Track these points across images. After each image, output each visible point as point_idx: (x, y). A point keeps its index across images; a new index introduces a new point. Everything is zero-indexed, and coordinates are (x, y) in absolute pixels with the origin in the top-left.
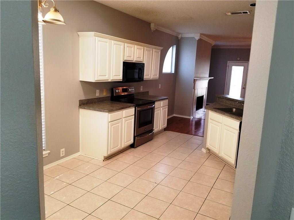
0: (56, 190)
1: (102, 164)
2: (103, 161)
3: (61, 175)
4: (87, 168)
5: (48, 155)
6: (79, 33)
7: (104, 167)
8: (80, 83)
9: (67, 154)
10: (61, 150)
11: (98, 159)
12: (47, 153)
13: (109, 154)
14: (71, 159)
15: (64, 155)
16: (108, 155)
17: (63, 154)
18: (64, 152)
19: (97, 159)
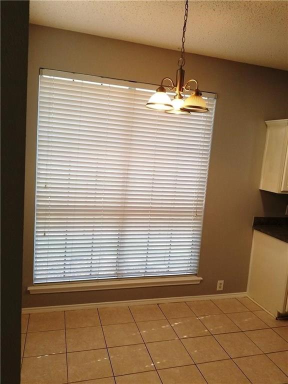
0: (191, 335)
1: (273, 323)
2: (277, 319)
3: (207, 317)
4: (246, 320)
5: (199, 283)
6: (268, 122)
7: (274, 329)
8: (259, 192)
9: (226, 290)
10: (218, 281)
11: (270, 313)
12: (198, 280)
13: (286, 311)
14: (231, 298)
15: (222, 289)
16: (284, 313)
17: (220, 287)
18: (222, 286)
19: (268, 312)
